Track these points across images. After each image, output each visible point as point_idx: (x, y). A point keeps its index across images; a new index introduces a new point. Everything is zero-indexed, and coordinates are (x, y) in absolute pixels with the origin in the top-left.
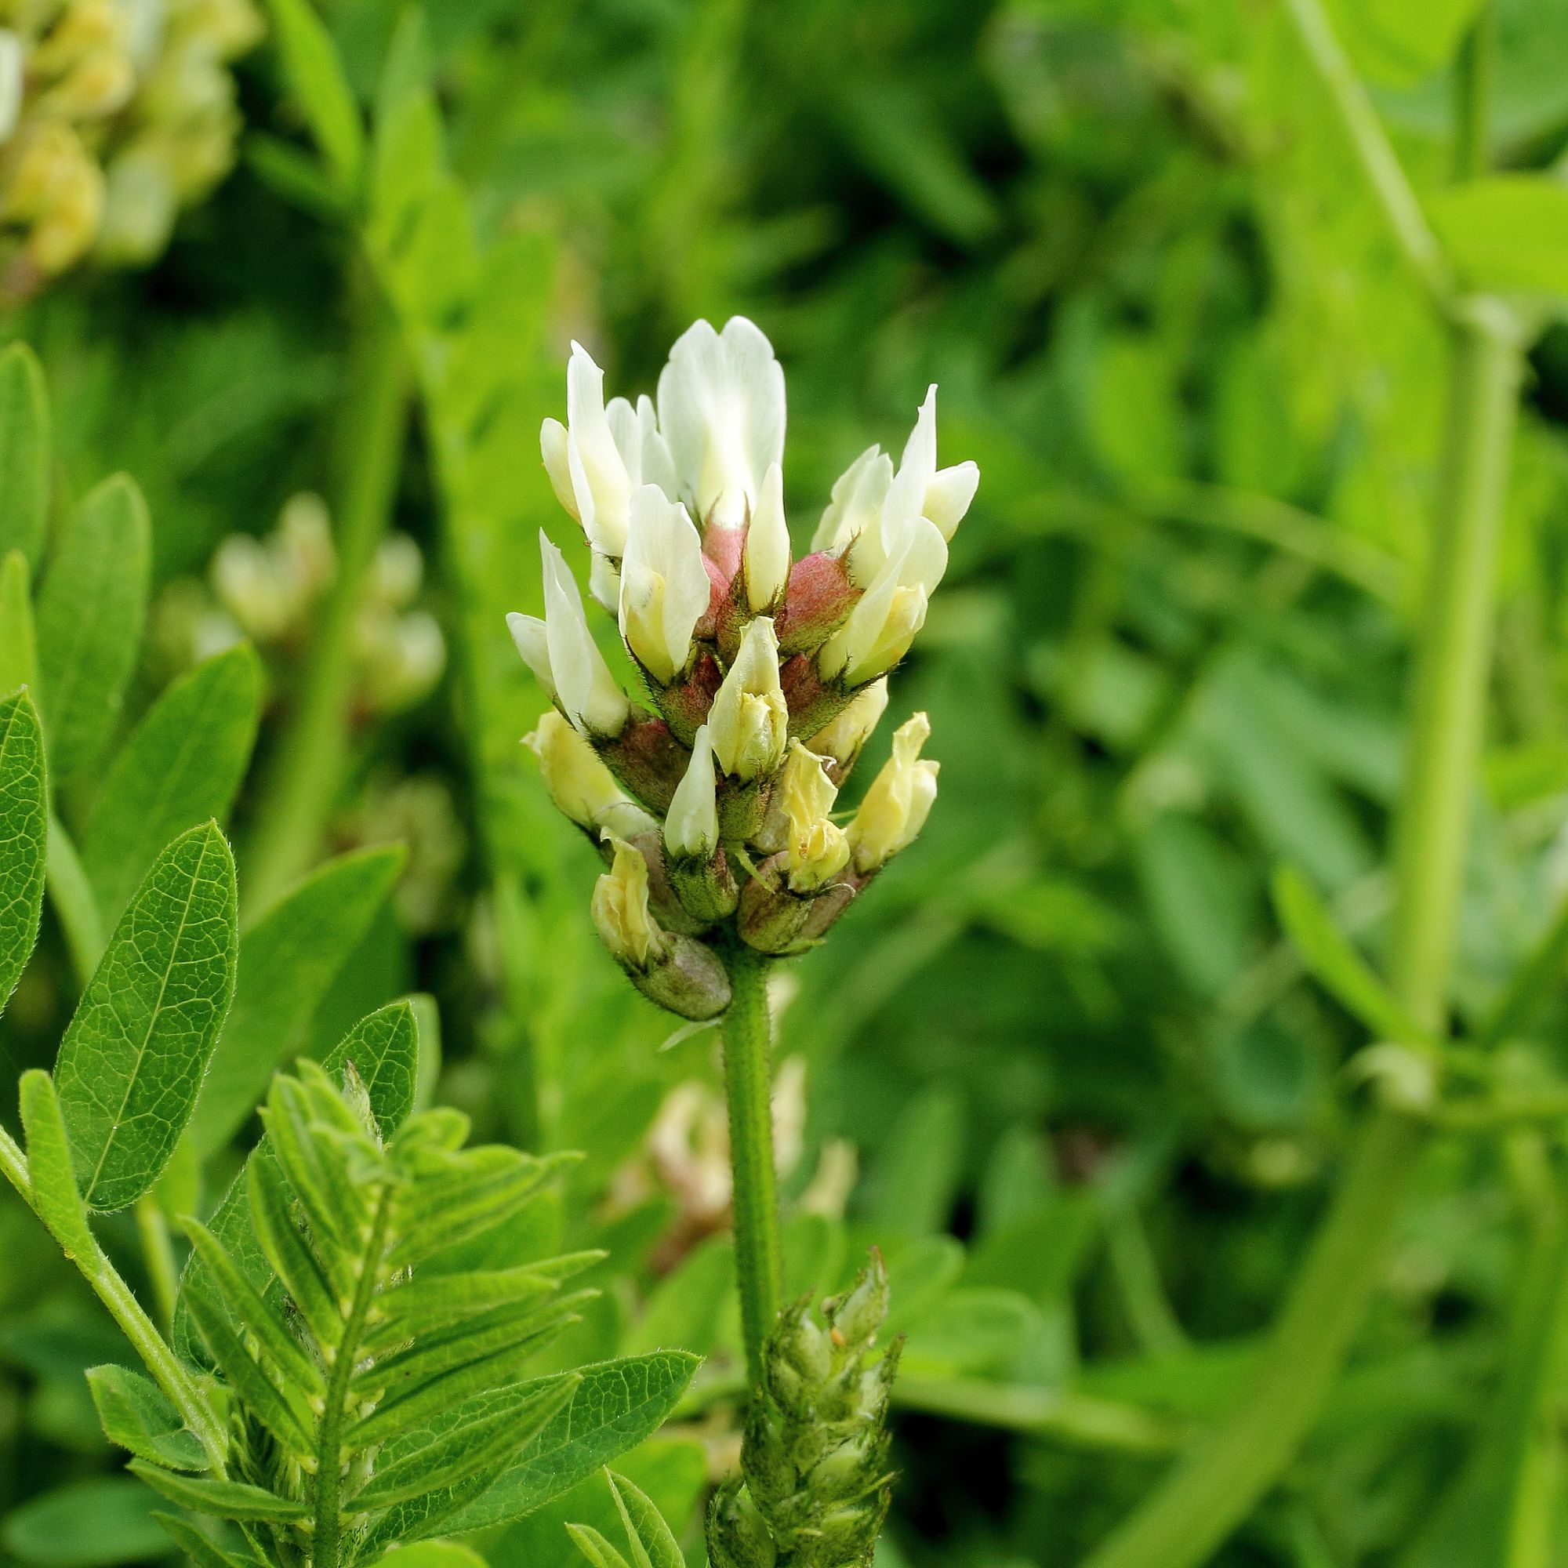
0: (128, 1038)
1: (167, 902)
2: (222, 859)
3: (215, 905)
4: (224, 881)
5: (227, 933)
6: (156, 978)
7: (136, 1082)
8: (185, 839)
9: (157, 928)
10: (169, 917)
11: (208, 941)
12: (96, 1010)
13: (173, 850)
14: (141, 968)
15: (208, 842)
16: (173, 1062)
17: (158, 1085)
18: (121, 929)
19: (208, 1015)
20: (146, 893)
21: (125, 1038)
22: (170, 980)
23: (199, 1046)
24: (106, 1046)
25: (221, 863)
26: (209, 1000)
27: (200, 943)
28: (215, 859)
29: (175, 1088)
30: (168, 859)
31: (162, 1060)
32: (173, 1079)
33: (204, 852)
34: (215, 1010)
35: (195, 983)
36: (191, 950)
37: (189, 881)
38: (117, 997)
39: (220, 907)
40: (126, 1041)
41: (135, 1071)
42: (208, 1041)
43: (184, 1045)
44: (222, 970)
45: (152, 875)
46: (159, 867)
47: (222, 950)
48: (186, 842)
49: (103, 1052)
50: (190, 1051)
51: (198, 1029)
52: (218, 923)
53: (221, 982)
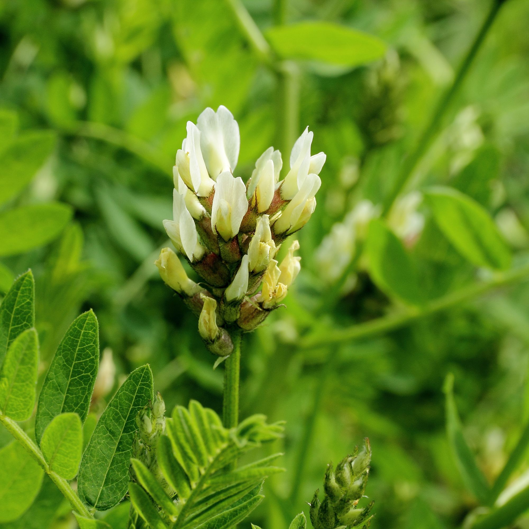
0: (61, 391)
1: (73, 340)
2: (94, 323)
3: (91, 340)
4: (95, 331)
5: (95, 349)
6: (69, 368)
7: (64, 406)
8: (81, 317)
9: (69, 350)
10: (73, 346)
11: (88, 353)
12: (50, 383)
13: (76, 322)
14: (64, 365)
15: (89, 317)
16: (78, 397)
17: (72, 406)
18: (58, 352)
19: (89, 379)
20: (66, 338)
21: (60, 391)
22: (74, 368)
23: (87, 391)
24: (53, 395)
25: (94, 325)
26: (89, 374)
27: (85, 354)
28: (91, 323)
29: (79, 407)
30: (74, 325)
31: (73, 398)
32: (78, 404)
33: (87, 321)
34: (92, 377)
35: (83, 368)
36: (81, 356)
37: (80, 332)
38: (57, 377)
39: (93, 340)
40: (60, 392)
41: (63, 402)
42: (90, 389)
43: (81, 391)
44: (94, 363)
45: (68, 331)
46: (71, 328)
47: (93, 355)
48: (82, 318)
49: (53, 397)
50: (83, 393)
51: (86, 385)
52: (92, 346)
53: (94, 367)
